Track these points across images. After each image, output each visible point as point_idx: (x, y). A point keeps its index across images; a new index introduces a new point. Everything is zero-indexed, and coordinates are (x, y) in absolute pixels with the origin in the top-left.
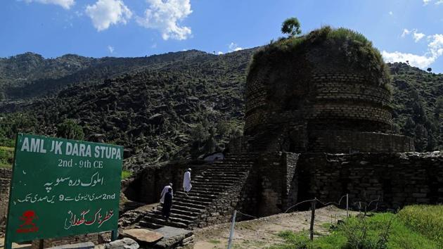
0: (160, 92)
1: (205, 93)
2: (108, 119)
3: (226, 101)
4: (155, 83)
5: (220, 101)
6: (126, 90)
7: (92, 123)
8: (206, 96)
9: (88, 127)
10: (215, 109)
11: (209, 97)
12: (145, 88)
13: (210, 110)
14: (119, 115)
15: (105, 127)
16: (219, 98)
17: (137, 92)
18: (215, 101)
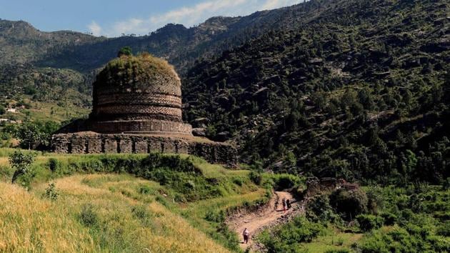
0: (277, 58)
1: (336, 50)
2: (216, 100)
3: (361, 58)
4: (272, 48)
5: (353, 59)
6: (238, 62)
7: (198, 106)
8: (335, 54)
9: (193, 111)
10: (344, 70)
11: (337, 56)
12: (259, 57)
13: (338, 73)
14: (228, 92)
15: (210, 109)
16: (351, 55)
17: (250, 63)
18: (345, 59)
